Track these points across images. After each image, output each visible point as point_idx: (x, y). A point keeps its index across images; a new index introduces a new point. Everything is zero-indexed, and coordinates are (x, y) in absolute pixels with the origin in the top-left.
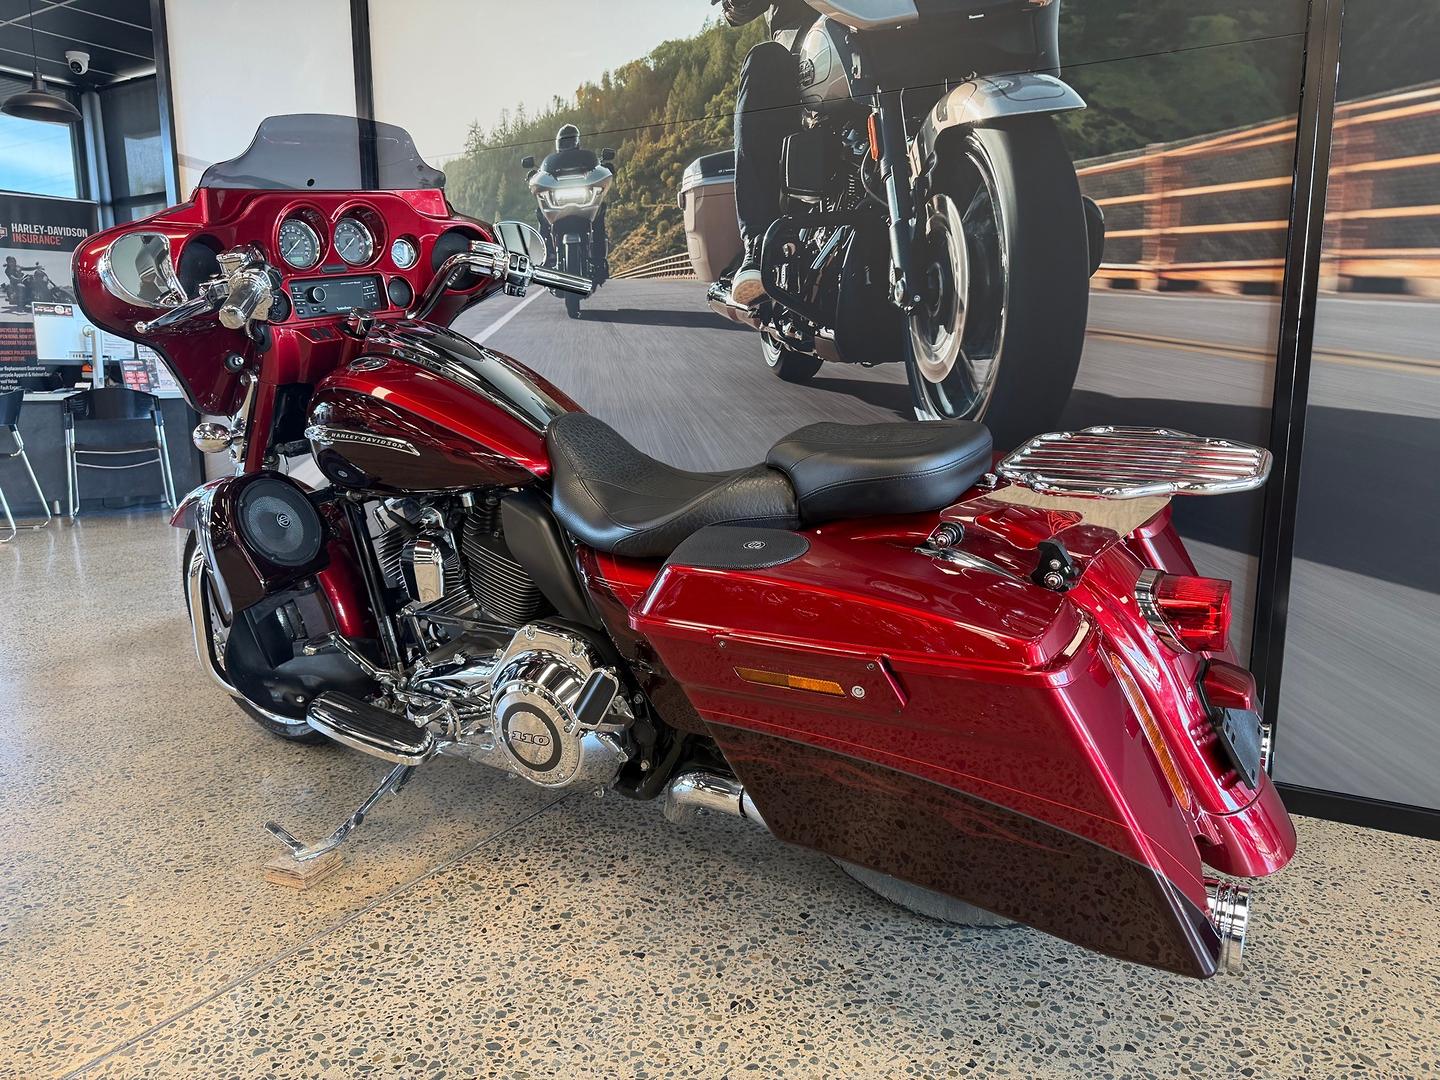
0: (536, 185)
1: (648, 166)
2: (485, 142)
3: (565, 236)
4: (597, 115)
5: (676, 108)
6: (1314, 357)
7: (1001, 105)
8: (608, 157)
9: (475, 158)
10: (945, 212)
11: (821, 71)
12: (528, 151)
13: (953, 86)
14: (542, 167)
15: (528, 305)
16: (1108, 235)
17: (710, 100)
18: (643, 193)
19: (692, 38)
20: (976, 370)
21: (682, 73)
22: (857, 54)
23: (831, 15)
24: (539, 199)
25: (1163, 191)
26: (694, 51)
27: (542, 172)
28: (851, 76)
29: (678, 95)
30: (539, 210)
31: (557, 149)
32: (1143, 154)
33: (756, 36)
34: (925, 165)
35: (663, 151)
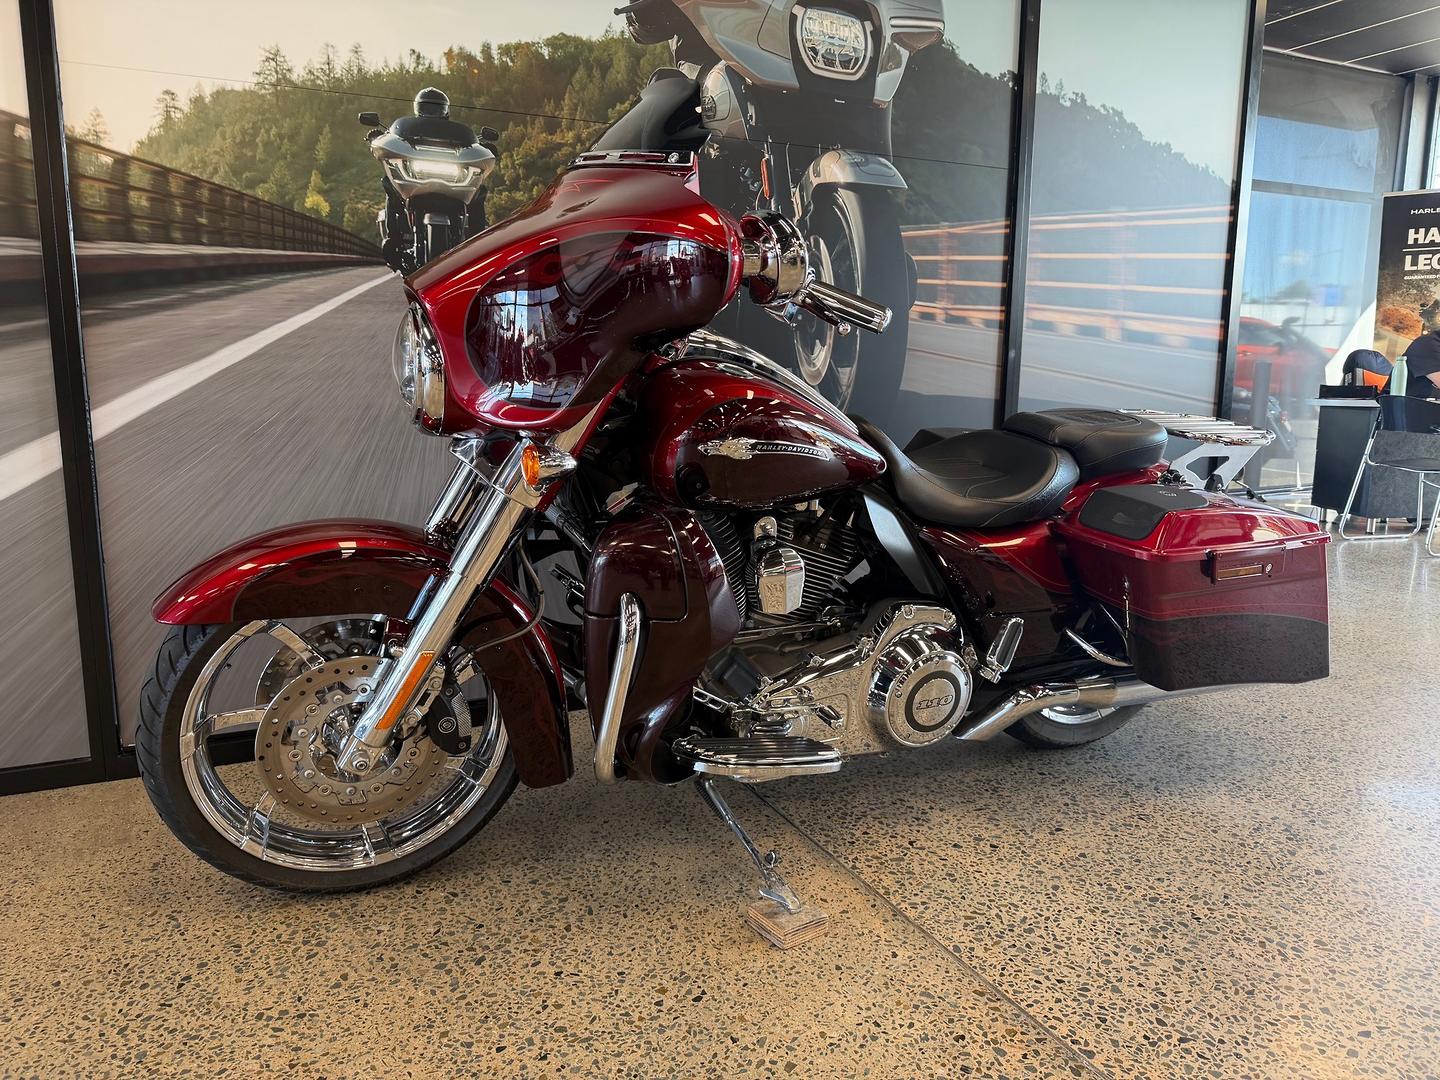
0: (382, 149)
1: (541, 158)
2: (294, 77)
3: (427, 216)
4: (474, 86)
5: (576, 105)
6: (1022, 368)
7: (856, 174)
8: (489, 139)
9: (276, 94)
10: (819, 250)
11: (722, 109)
12: (370, 107)
13: (825, 150)
14: (392, 129)
15: (368, 291)
16: (919, 281)
17: (614, 106)
18: (535, 184)
19: (594, 39)
20: (842, 376)
21: (581, 73)
22: (752, 104)
23: (730, 63)
24: (387, 167)
25: (948, 255)
26: (596, 54)
27: (391, 134)
28: (747, 122)
29: (578, 92)
30: (387, 178)
31: (416, 112)
32: (938, 228)
33: (661, 59)
34: (805, 210)
35: (559, 146)
